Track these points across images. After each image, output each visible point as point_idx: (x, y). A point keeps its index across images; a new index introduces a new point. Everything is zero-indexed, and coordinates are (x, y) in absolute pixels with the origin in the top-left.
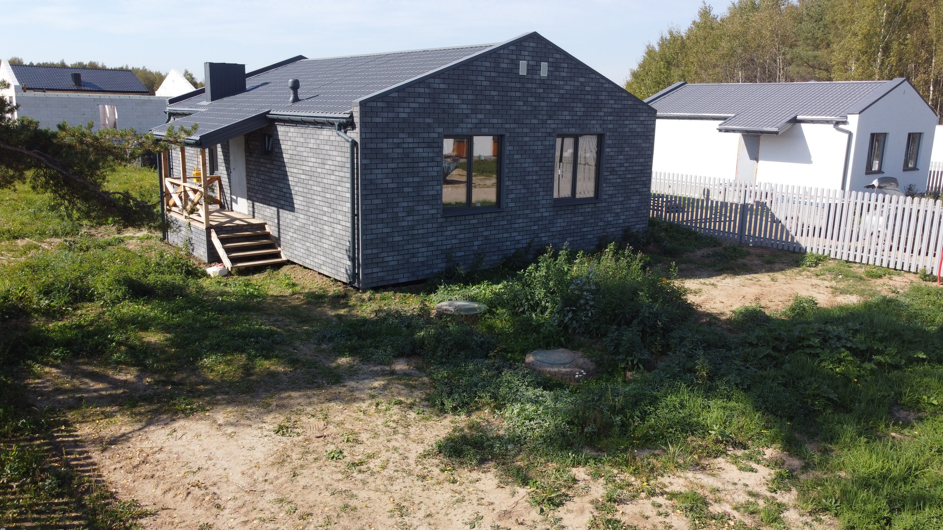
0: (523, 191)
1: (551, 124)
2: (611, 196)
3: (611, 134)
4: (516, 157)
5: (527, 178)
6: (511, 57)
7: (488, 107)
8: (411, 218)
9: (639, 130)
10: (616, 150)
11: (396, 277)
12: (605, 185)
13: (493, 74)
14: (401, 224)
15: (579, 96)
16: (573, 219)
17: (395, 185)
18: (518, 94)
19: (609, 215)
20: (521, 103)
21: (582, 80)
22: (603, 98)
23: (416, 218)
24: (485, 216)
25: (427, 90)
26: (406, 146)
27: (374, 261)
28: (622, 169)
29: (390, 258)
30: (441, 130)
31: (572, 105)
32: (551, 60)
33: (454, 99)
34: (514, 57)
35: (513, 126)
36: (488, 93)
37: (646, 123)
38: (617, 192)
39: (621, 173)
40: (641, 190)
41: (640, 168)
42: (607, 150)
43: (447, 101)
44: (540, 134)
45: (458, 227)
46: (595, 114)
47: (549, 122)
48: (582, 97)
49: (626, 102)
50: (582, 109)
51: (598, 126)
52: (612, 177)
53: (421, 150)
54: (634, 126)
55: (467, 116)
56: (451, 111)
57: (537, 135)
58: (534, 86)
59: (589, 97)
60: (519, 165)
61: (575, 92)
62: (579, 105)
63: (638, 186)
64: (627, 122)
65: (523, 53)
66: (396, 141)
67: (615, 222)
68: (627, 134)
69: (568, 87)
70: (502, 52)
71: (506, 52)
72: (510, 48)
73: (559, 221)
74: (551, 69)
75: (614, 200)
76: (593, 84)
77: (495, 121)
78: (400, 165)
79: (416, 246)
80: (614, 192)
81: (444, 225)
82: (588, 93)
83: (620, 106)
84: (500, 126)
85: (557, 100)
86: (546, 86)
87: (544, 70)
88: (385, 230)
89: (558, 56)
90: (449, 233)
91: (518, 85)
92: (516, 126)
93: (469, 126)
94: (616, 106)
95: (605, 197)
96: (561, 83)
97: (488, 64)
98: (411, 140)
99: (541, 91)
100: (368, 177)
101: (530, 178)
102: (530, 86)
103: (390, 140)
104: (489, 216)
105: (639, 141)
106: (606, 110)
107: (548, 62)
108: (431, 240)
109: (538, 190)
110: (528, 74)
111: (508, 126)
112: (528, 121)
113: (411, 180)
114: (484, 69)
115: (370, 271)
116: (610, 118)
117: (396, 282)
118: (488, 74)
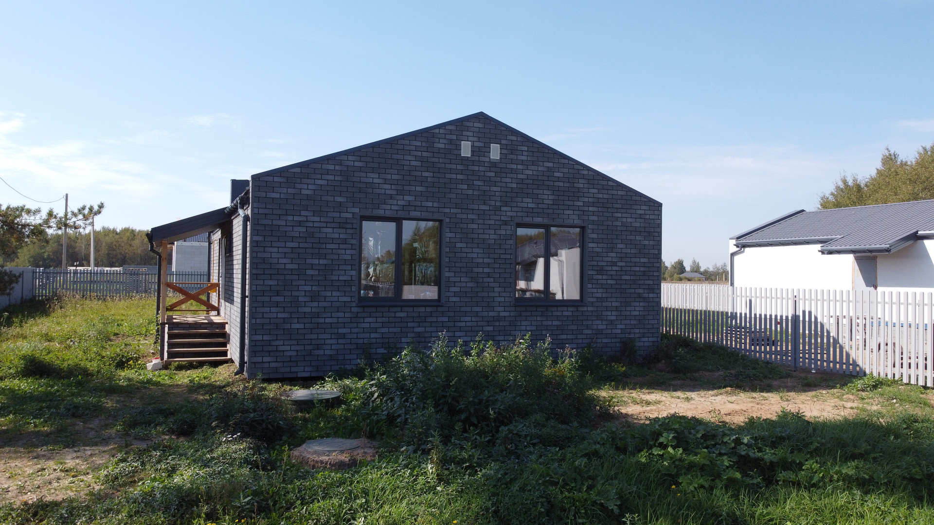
0: (469, 285)
1: (507, 212)
2: (600, 299)
3: (596, 227)
4: (459, 245)
5: (476, 270)
6: (448, 137)
7: (419, 189)
8: (315, 304)
9: (638, 225)
10: (605, 245)
11: (293, 369)
12: (590, 286)
13: (425, 154)
14: (301, 310)
15: (546, 183)
16: (545, 323)
17: (295, 266)
18: (459, 177)
19: (599, 322)
20: (465, 187)
21: (550, 165)
22: (581, 186)
23: (321, 304)
24: (416, 309)
25: (337, 168)
26: (311, 224)
27: (266, 349)
28: (614, 268)
29: (288, 348)
30: (357, 210)
31: (535, 191)
32: (504, 142)
33: (374, 178)
34: (454, 137)
35: (453, 211)
36: (419, 174)
37: (647, 217)
38: (610, 295)
39: (612, 273)
40: (646, 295)
41: (642, 269)
42: (591, 245)
43: (363, 180)
44: (493, 222)
45: (379, 320)
46: (571, 203)
47: (503, 209)
48: (551, 183)
49: (615, 192)
50: (551, 197)
51: (576, 217)
52: (600, 277)
53: (330, 230)
54: (629, 220)
55: (391, 197)
56: (370, 190)
57: (487, 222)
58: (481, 169)
59: (561, 184)
60: (464, 255)
61: (540, 178)
62: (546, 192)
63: (641, 291)
64: (619, 215)
65: (465, 133)
66: (296, 218)
67: (610, 331)
68: (619, 228)
69: (530, 172)
70: (437, 131)
71: (442, 131)
72: (447, 127)
73: (524, 323)
74: (504, 151)
75: (604, 304)
76: (566, 170)
77: (430, 204)
78: (302, 245)
79: (322, 336)
80: (604, 295)
81: (359, 315)
82: (559, 179)
83: (605, 196)
84: (436, 210)
85: (514, 185)
86: (499, 170)
87: (495, 152)
88: (280, 315)
89: (514, 138)
90: (367, 325)
91: (459, 167)
92: (459, 211)
93: (396, 208)
94: (601, 196)
95: (591, 300)
96: (520, 167)
97: (419, 144)
98: (317, 219)
99: (493, 174)
100: (260, 255)
101: (481, 270)
102: (476, 168)
103: (290, 218)
104: (423, 309)
105: (638, 238)
106: (586, 200)
107: (500, 144)
108: (341, 331)
109: (491, 285)
110: (472, 155)
111: (448, 210)
112: (476, 207)
113: (316, 261)
114: (414, 148)
115: (259, 359)
116: (591, 209)
117: (294, 375)
118: (419, 154)
